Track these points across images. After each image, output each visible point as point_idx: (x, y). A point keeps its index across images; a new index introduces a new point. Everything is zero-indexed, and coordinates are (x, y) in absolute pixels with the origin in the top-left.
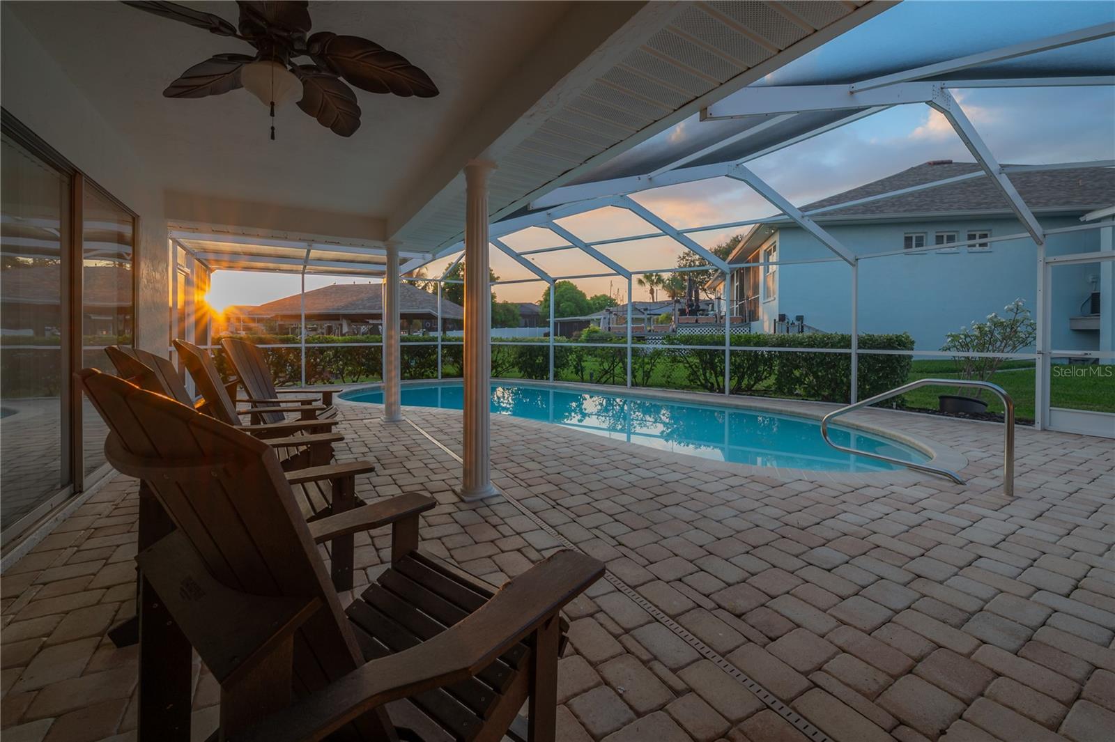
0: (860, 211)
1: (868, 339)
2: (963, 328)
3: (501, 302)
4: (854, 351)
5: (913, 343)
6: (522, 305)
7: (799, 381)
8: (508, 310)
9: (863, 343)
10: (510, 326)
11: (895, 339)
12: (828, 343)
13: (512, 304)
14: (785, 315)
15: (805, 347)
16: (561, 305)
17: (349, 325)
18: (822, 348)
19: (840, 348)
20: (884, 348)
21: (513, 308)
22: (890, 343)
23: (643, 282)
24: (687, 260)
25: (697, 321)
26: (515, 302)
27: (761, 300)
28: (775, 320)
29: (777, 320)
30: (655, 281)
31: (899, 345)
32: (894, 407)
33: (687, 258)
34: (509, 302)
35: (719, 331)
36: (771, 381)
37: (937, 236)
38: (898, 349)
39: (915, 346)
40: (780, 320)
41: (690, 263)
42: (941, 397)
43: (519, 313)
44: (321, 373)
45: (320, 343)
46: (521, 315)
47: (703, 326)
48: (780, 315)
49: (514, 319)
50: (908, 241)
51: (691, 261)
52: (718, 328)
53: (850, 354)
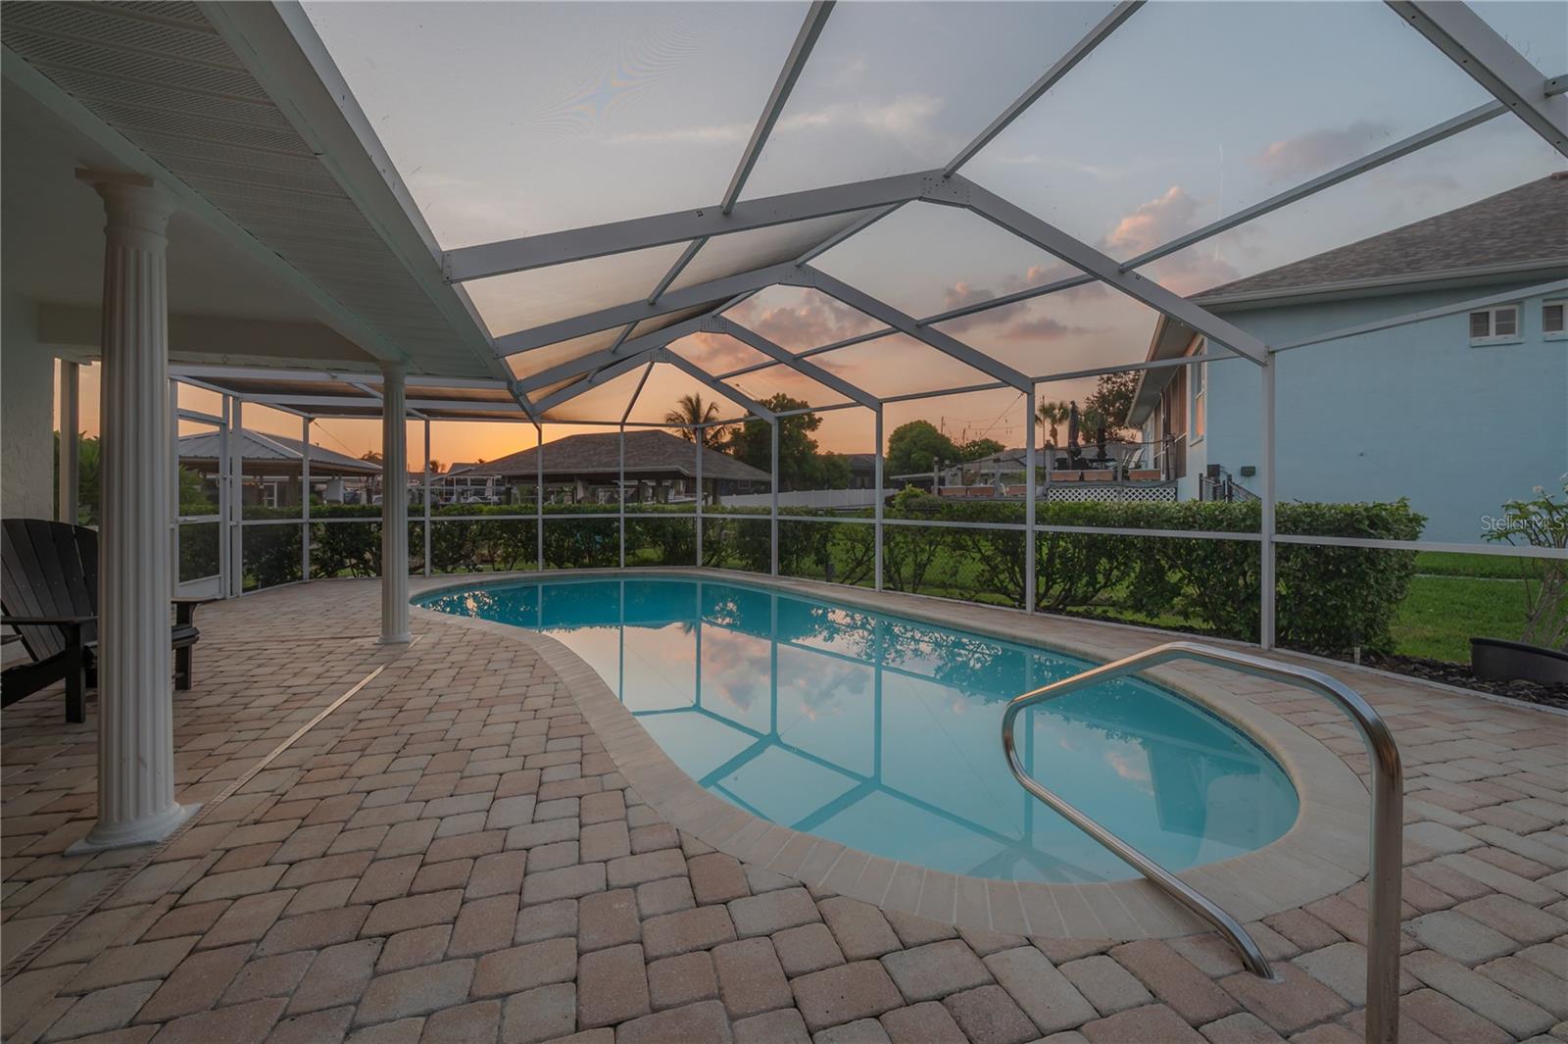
0: (1372, 272)
1: (1304, 513)
2: (1536, 489)
3: (824, 454)
4: (1267, 536)
5: (1417, 520)
6: (856, 457)
7: (1176, 590)
8: (834, 464)
9: (1288, 521)
10: (836, 488)
11: (1364, 514)
12: (1222, 521)
13: (840, 456)
14: (1218, 466)
15: (1176, 528)
16: (913, 456)
17: (585, 488)
18: (1209, 530)
19: (1243, 531)
20: (1338, 532)
21: (841, 462)
22: (1350, 522)
23: (1039, 419)
24: (1114, 383)
25: (1082, 478)
26: (844, 453)
27: (1189, 442)
28: (1201, 475)
29: (1205, 475)
30: (1058, 416)
31: (1372, 525)
32: (1357, 656)
33: (1114, 379)
34: (836, 453)
35: (1119, 493)
36: (1121, 592)
37: (1546, 309)
38: (1370, 536)
39: (1424, 532)
40: (1210, 475)
41: (1119, 387)
42: (1476, 642)
43: (850, 468)
44: (467, 556)
45: (460, 515)
46: (852, 472)
47: (1093, 486)
48: (1208, 466)
49: (842, 477)
50: (1479, 323)
51: (1121, 384)
52: (1118, 489)
53: (1258, 545)
